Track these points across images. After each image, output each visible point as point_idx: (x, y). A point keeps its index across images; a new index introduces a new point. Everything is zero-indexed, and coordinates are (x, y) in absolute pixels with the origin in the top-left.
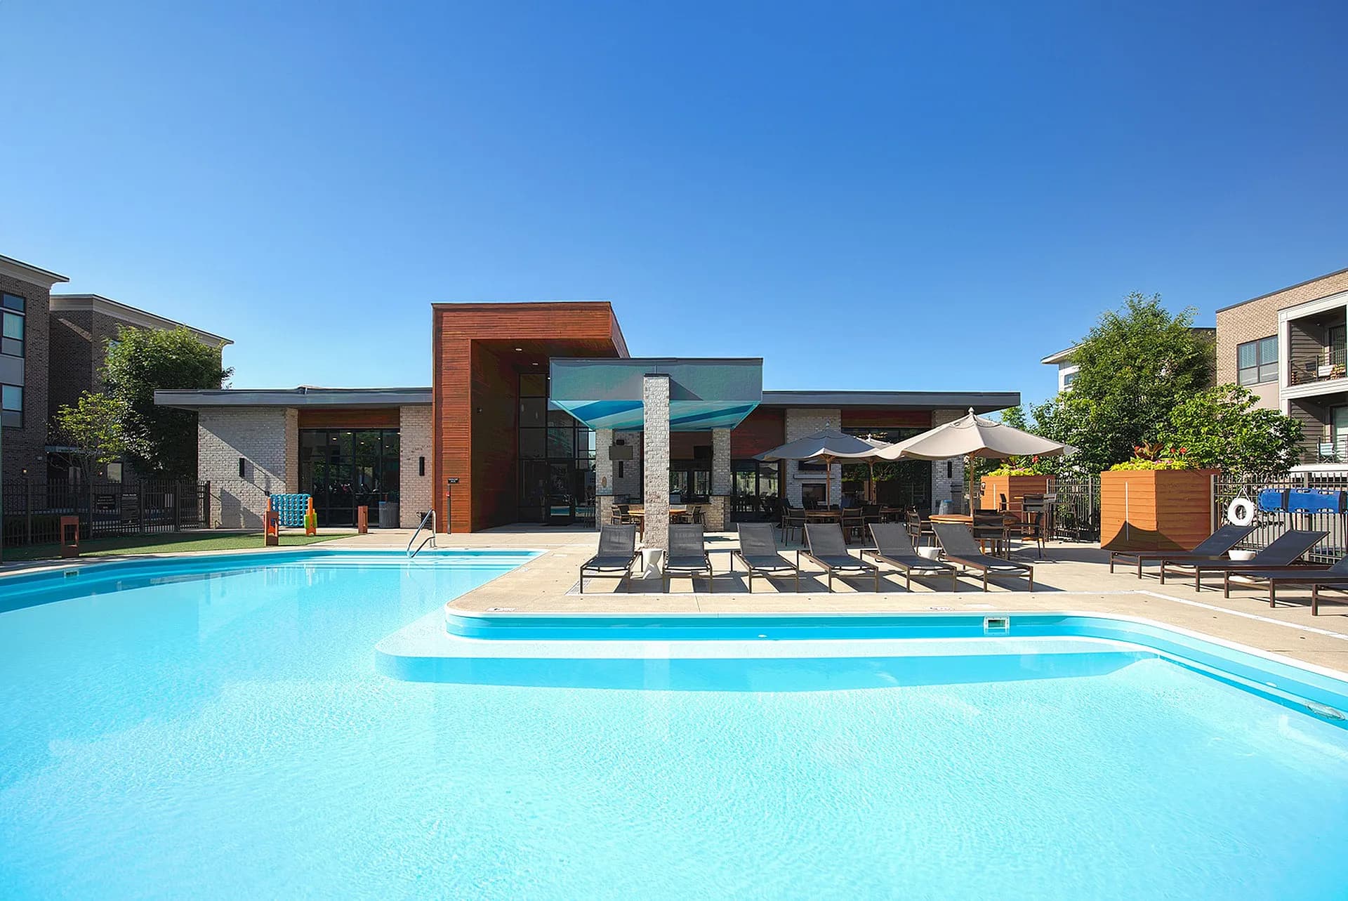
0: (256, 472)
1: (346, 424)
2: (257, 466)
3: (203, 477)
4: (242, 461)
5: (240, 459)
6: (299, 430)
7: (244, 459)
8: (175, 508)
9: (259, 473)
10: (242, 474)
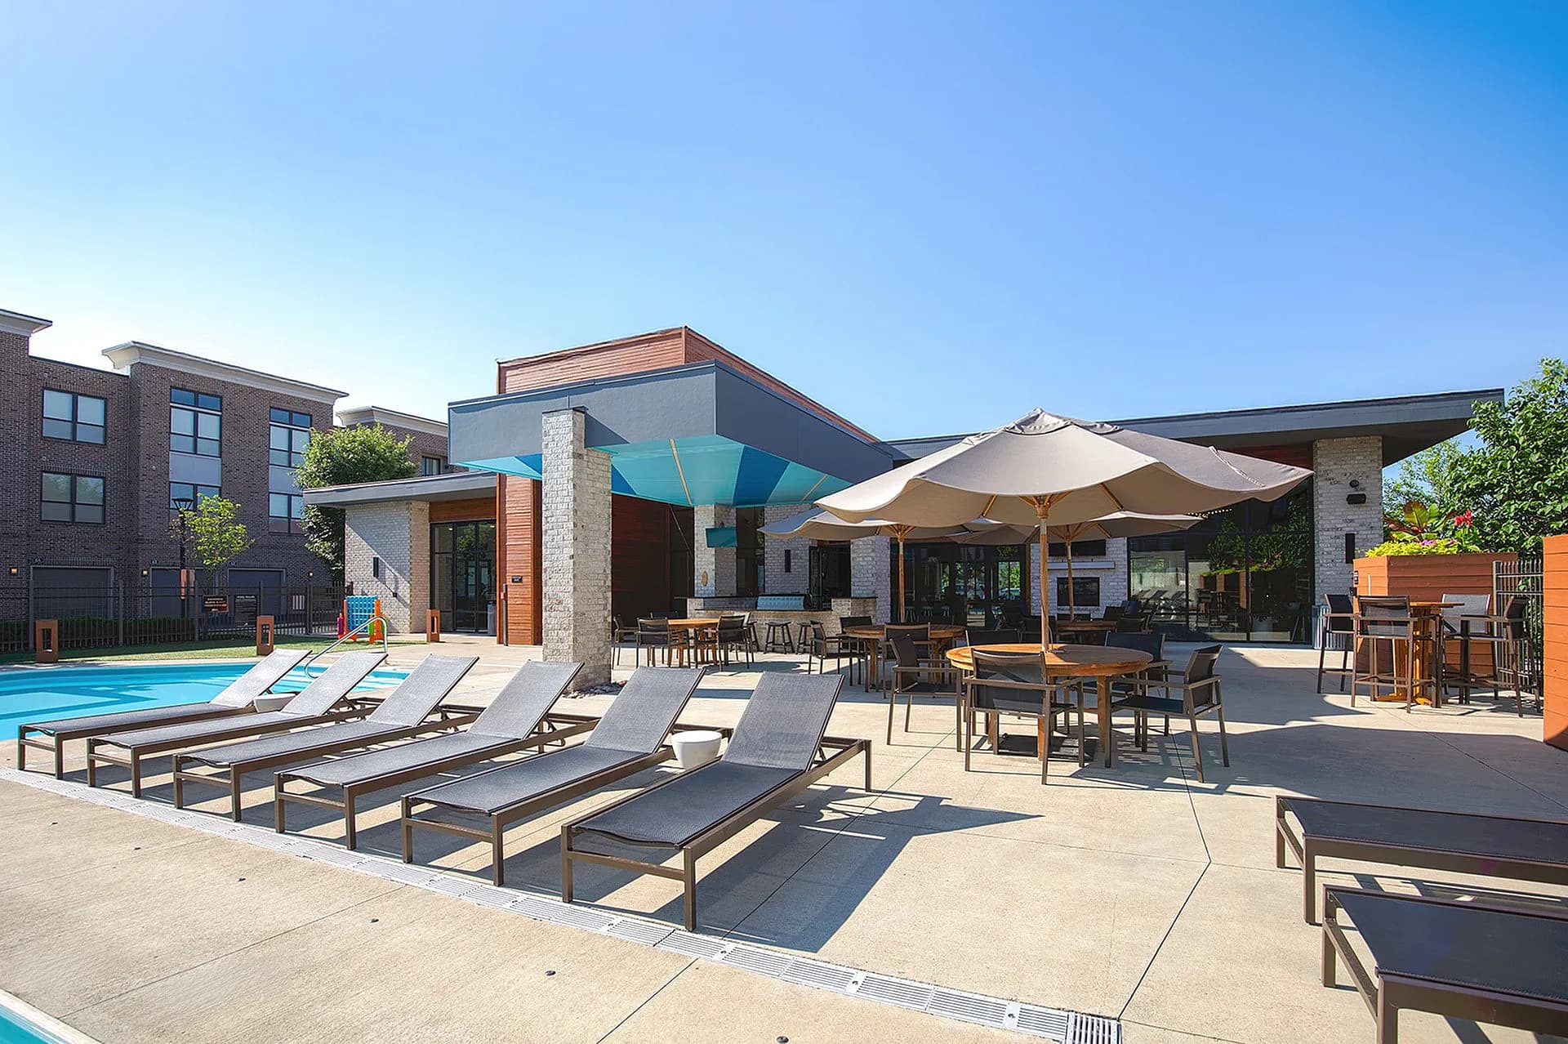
0: (387, 571)
1: (458, 516)
2: (388, 565)
3: (348, 578)
4: (376, 560)
5: (374, 558)
6: (431, 525)
7: (378, 558)
8: (306, 609)
9: (389, 573)
10: (376, 574)
